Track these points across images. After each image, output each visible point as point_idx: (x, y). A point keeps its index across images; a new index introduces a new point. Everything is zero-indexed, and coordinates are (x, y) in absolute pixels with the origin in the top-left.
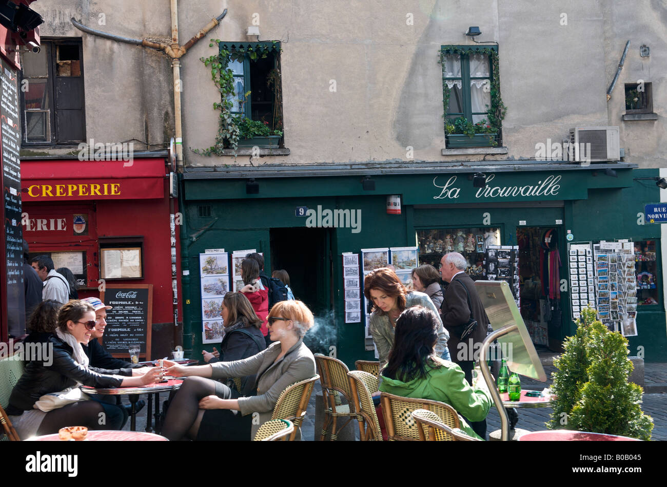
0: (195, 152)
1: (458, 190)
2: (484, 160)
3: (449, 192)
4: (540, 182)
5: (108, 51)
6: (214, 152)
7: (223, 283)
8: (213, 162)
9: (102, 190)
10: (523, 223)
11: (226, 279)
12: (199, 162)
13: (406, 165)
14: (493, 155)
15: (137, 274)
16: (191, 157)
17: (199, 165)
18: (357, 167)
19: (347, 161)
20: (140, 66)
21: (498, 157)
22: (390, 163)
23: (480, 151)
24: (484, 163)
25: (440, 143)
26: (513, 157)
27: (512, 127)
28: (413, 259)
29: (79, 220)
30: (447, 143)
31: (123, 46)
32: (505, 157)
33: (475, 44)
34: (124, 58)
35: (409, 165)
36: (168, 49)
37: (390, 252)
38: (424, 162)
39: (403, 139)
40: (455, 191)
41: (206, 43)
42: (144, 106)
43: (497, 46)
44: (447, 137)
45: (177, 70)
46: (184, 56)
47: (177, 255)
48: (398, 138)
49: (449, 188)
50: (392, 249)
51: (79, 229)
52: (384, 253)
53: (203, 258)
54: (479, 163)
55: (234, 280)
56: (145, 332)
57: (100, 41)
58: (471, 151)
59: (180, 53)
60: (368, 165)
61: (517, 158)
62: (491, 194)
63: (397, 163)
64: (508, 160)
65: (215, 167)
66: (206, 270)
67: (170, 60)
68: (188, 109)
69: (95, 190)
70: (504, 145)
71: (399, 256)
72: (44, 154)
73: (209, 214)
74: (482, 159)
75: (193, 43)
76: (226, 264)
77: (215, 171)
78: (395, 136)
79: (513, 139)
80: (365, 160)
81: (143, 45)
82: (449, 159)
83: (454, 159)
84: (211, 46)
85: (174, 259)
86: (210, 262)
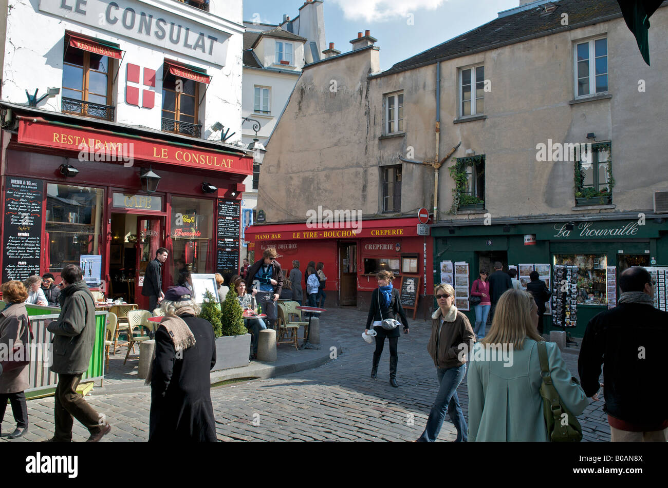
0: (444, 213)
1: (569, 232)
2: (600, 212)
3: (563, 233)
4: (623, 227)
5: (411, 169)
6: (450, 213)
7: (450, 277)
8: (451, 218)
9: (396, 232)
10: (621, 252)
11: (452, 276)
12: (445, 218)
13: (550, 217)
14: (606, 209)
15: (415, 271)
16: (441, 215)
17: (445, 219)
18: (521, 218)
19: (517, 215)
20: (423, 173)
21: (609, 211)
22: (541, 216)
23: (595, 207)
24: (599, 214)
25: (572, 203)
26: (619, 210)
27: (619, 191)
28: (547, 271)
29: (398, 245)
30: (577, 202)
31: (417, 165)
32: (613, 211)
33: (596, 143)
34: (417, 171)
35: (552, 217)
36: (433, 165)
37: (534, 266)
38: (561, 215)
39: (549, 202)
40: (567, 232)
41: (451, 159)
42: (424, 192)
43: (611, 142)
44: (576, 200)
45: (436, 175)
46: (440, 167)
47: (427, 263)
48: (546, 202)
49: (563, 231)
50: (535, 265)
51: (398, 249)
52: (531, 267)
53: (442, 265)
54: (596, 215)
55: (455, 277)
56: (415, 297)
57: (408, 164)
58: (590, 208)
59: (438, 167)
60: (528, 217)
61: (621, 211)
62: (590, 234)
63: (545, 216)
64: (616, 212)
65: (451, 220)
66: (443, 270)
67: (434, 170)
68: (442, 193)
69: (394, 233)
70: (613, 203)
71: (539, 268)
72: (384, 216)
73: (447, 244)
74: (598, 212)
75: (446, 160)
76: (452, 268)
77: (452, 222)
78: (544, 201)
79: (620, 199)
80: (526, 214)
81: (423, 164)
82: (578, 213)
83: (581, 212)
84: (452, 161)
85: (425, 264)
86: (445, 267)
